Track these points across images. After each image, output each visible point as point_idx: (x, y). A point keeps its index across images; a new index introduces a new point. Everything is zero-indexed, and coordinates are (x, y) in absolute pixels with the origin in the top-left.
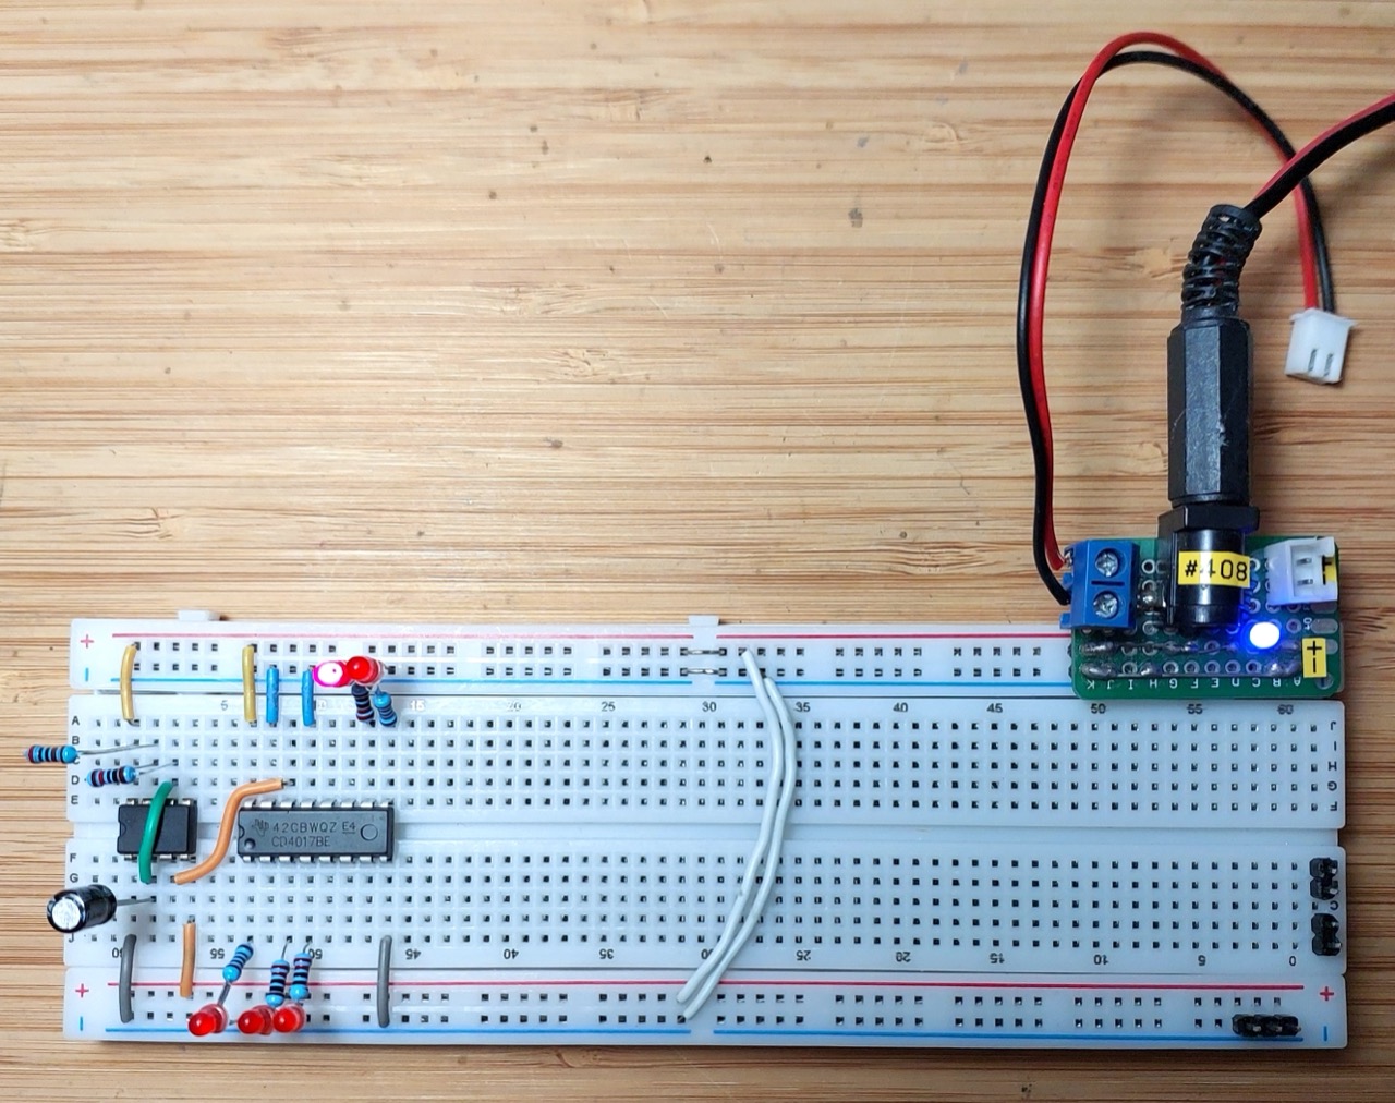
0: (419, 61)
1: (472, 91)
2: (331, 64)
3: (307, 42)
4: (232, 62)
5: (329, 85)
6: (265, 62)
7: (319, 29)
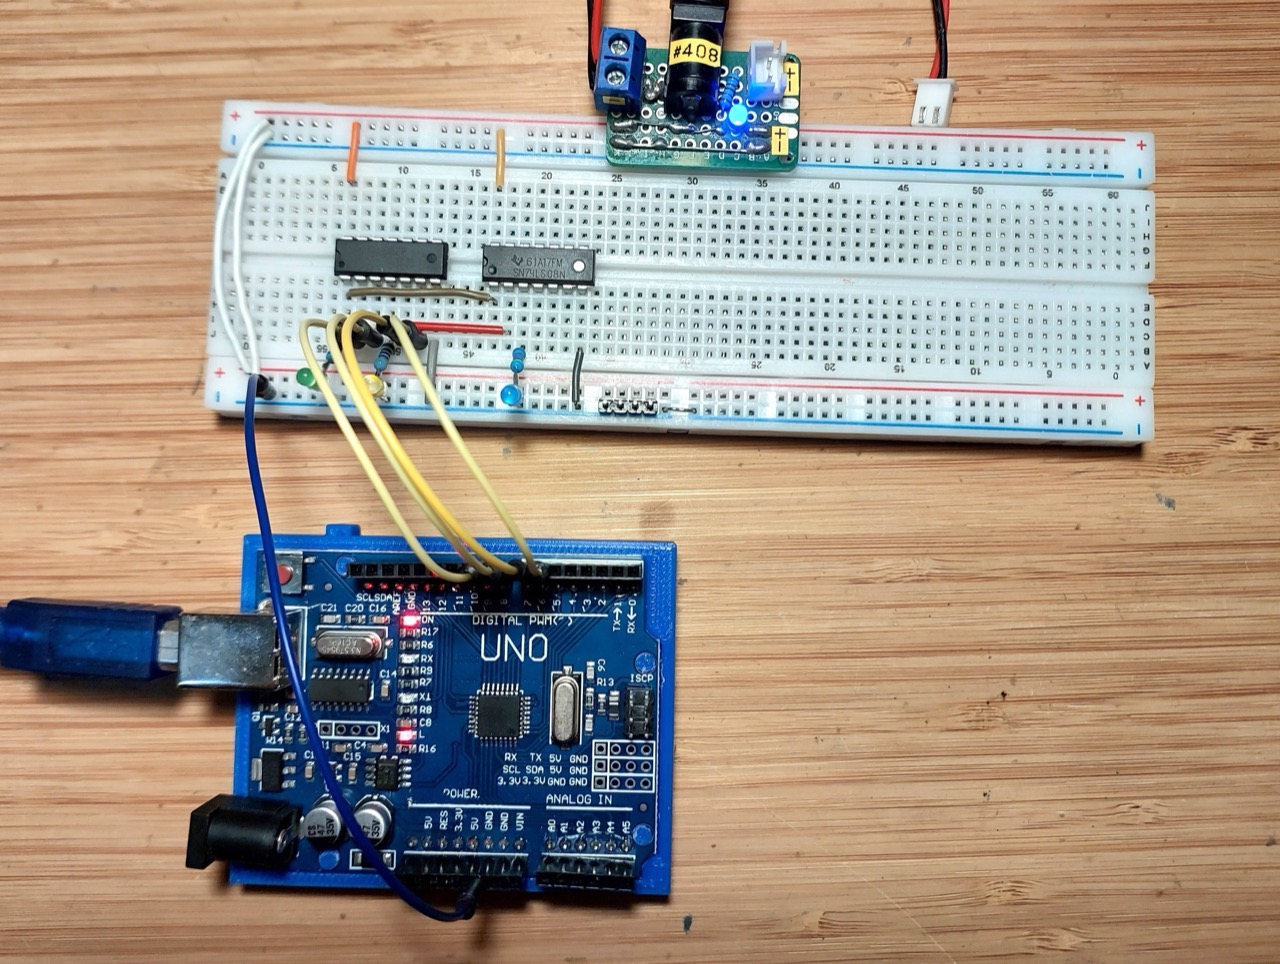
0: (507, 43)
1: (548, 65)
2: (443, 47)
3: (424, 31)
4: (368, 47)
5: (441, 63)
6: (393, 47)
7: (431, 22)
